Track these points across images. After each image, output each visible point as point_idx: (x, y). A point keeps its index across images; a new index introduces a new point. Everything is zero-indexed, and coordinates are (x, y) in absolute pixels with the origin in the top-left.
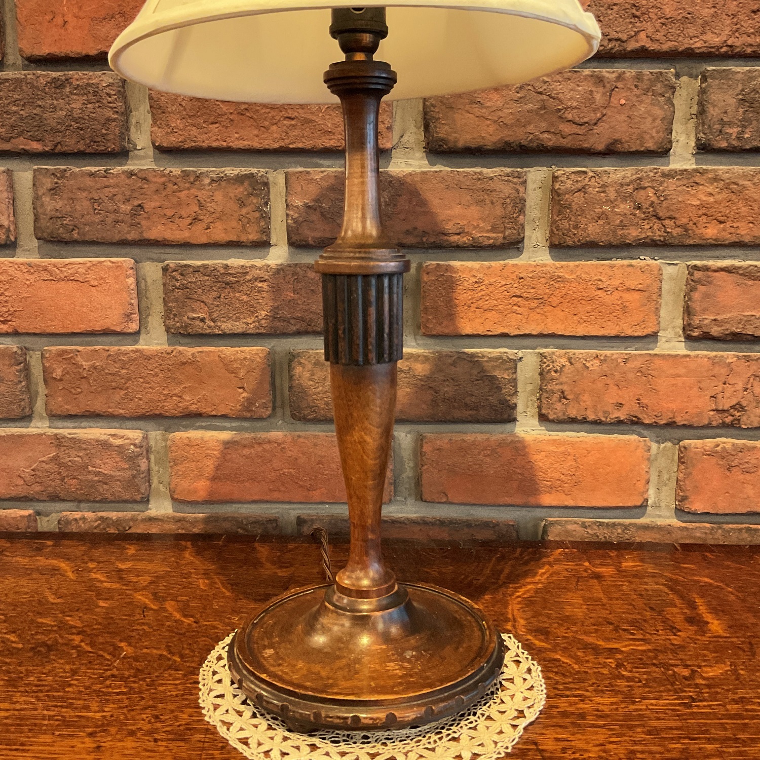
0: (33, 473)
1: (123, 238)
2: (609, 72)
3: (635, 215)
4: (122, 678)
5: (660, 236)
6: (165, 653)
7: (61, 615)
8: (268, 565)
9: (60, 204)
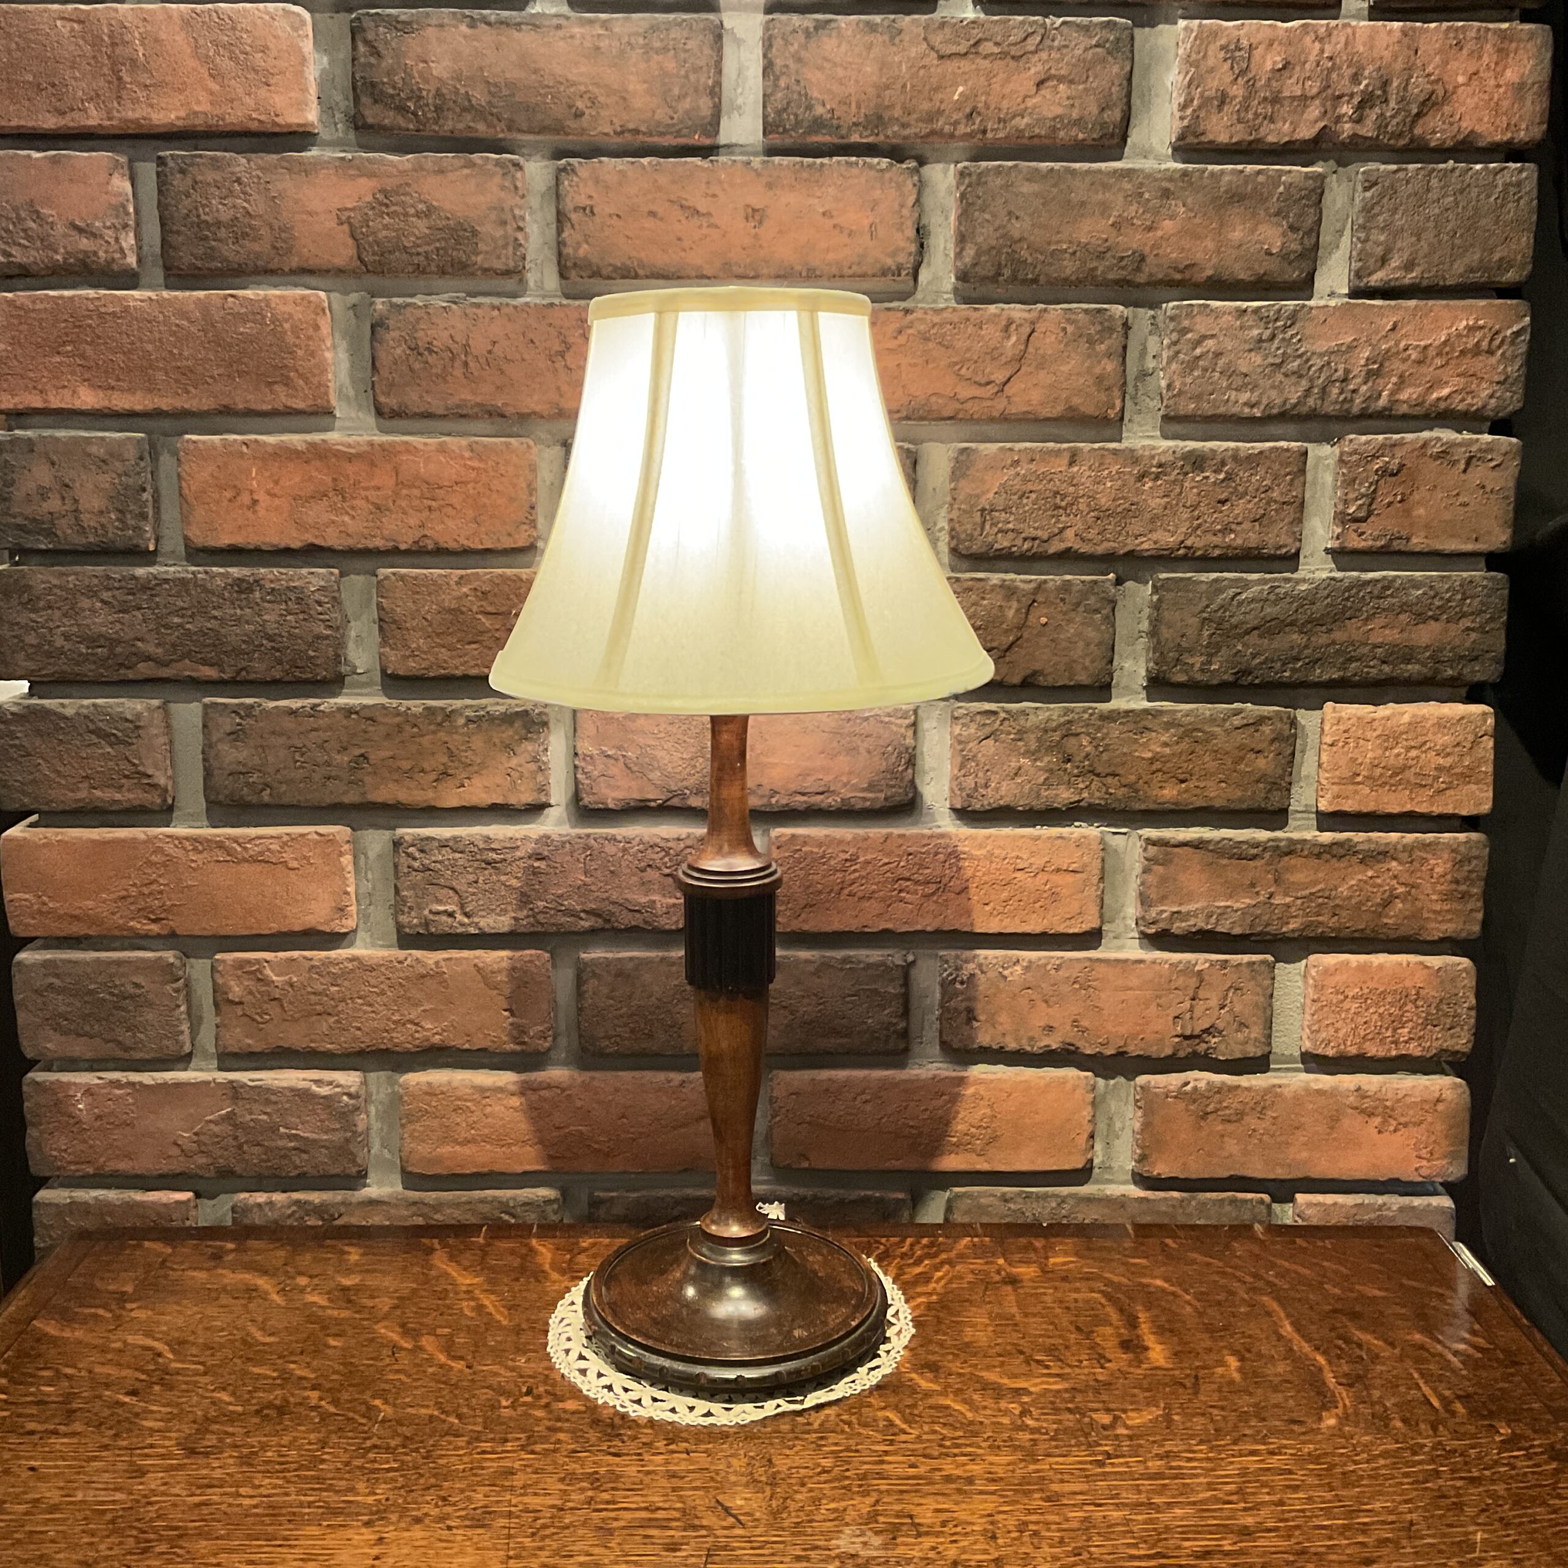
0: (195, 1138)
1: (338, 801)
2: (1022, 581)
3: (1065, 770)
4: (388, 1449)
5: (1100, 799)
6: (436, 1413)
7: (280, 1361)
8: (555, 1276)
9: (245, 753)
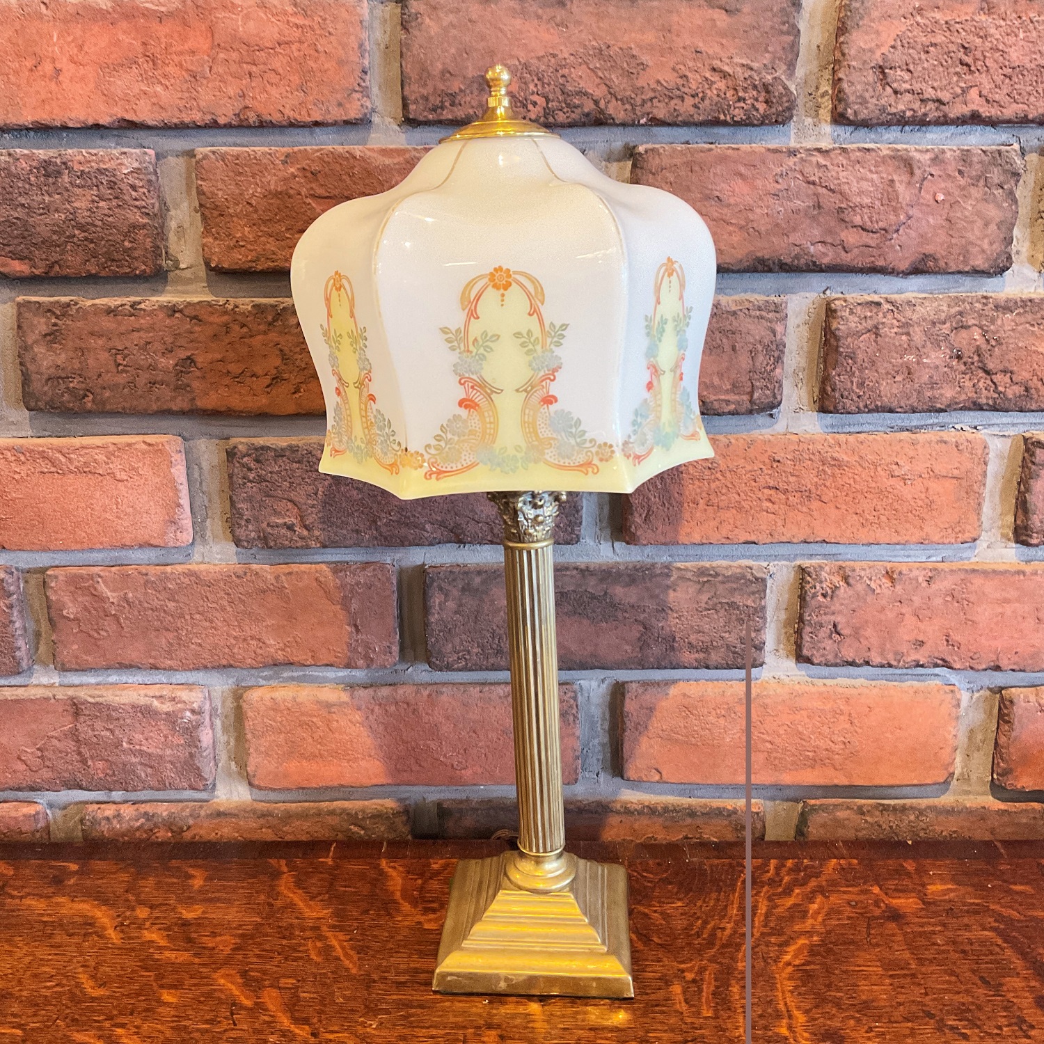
0: (39, 753)
1: (165, 407)
3: (951, 368)
5: (987, 398)
8: (406, 907)
9: (63, 356)
